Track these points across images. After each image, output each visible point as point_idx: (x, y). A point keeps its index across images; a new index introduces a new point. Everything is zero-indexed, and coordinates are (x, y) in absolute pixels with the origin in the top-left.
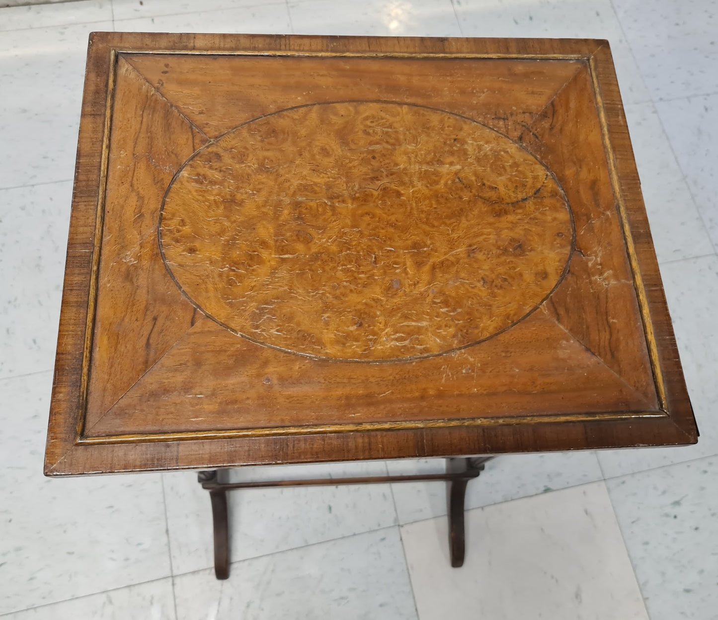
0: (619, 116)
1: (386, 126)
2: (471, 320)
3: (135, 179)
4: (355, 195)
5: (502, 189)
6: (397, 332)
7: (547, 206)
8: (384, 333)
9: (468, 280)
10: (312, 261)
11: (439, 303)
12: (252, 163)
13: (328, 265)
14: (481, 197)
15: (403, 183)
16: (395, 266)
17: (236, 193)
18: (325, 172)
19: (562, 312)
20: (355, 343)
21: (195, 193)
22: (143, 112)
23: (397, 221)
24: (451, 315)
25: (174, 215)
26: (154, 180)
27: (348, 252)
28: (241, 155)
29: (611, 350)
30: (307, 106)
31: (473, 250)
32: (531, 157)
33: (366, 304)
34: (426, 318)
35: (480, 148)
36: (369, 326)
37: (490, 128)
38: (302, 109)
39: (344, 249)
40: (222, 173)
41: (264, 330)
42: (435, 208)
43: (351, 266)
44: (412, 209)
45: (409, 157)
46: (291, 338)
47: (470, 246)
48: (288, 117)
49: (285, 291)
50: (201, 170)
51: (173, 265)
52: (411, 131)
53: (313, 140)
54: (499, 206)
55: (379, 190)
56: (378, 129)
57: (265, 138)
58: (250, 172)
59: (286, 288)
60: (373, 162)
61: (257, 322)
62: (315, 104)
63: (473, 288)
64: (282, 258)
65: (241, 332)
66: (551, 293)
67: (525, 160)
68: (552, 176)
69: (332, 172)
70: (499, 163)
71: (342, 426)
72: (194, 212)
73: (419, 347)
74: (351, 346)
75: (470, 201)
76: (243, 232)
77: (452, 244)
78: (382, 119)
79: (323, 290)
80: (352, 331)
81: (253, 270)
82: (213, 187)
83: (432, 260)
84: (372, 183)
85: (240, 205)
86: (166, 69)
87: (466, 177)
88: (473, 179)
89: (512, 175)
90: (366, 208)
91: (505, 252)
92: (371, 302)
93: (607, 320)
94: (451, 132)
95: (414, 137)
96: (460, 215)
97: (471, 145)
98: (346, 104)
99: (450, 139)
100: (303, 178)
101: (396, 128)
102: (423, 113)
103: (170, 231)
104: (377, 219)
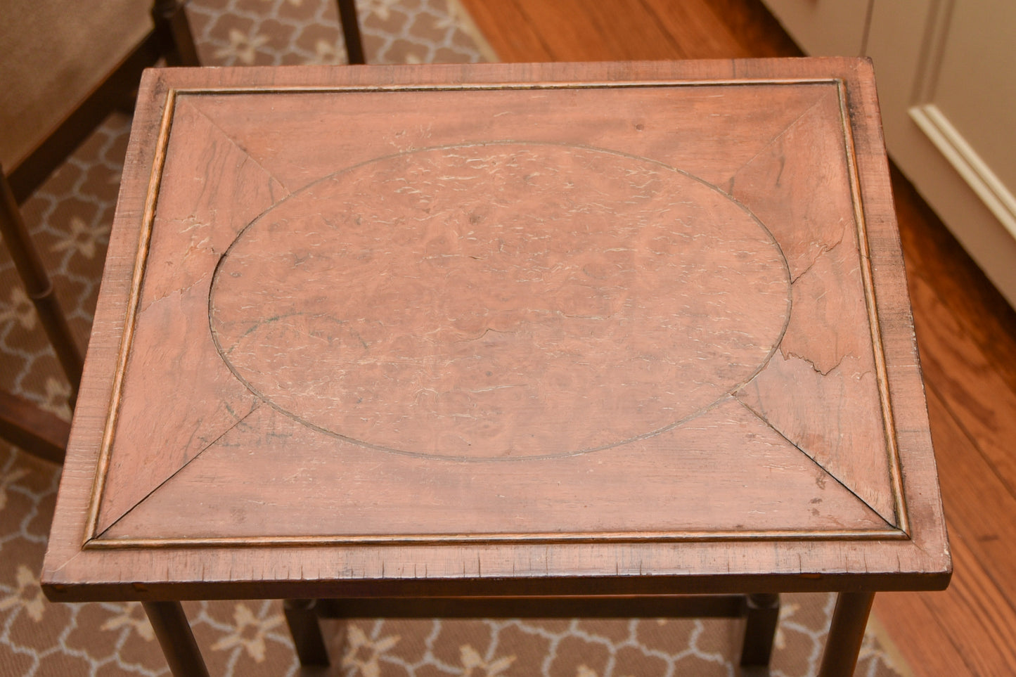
1: (466, 421)
2: (384, 181)
3: (833, 340)
4: (521, 323)
5: (304, 333)
6: (481, 169)
7: (244, 311)
8: (497, 169)
9: (379, 223)
10: (585, 244)
11: (422, 199)
12: (671, 363)
13: (564, 240)
14: (337, 321)
15: (449, 339)
16: (475, 239)
17: (690, 324)
18: (563, 353)
19: (263, 188)
20: (534, 160)
21: (747, 323)
23: (465, 291)
24: (410, 186)
25: (773, 298)
26: (806, 340)
27: (536, 255)
28: (686, 376)
29: (214, 150)
30: (588, 451)
32: (246, 377)
33: (517, 198)
34: (442, 184)
35: (324, 391)
36: (515, 176)
37: (299, 421)
38: (595, 446)
39: (541, 258)
40: (712, 351)
41: (646, 173)
45: (436, 376)
46: (612, 165)
47: (367, 262)
48: (617, 433)
49: (619, 212)
50: (744, 354)
51: (765, 239)
52: (427, 413)
53: (579, 399)
54: (314, 310)
55: (486, 330)
56: (477, 416)
57: (651, 400)
58: (672, 353)
59: (618, 215)
60: (490, 367)
61: (653, 181)
62: (576, 453)
63: (375, 214)
64: (624, 247)
65: (673, 172)
66: (272, 208)
67: (257, 374)
68: (221, 352)
70: (298, 369)
73: (455, 156)
74: (539, 157)
75: (355, 317)
76: (677, 277)
78: (469, 433)
79: (570, 213)
80: (537, 171)
81: (661, 234)
82: (722, 332)
83: (423, 245)
84: (496, 339)
85: (684, 310)
86: (816, 507)
87: (354, 348)
88: (343, 346)
89: (284, 351)
90: (507, 306)
91: (321, 254)
92: (509, 200)
93: (207, 180)
94: (363, 413)
95: (423, 406)
96: (373, 299)
97: (337, 394)
98: (526, 454)
99: (367, 402)
100: (595, 345)
101: (449, 417)
102: (403, 442)
103: (774, 278)
104: (493, 293)
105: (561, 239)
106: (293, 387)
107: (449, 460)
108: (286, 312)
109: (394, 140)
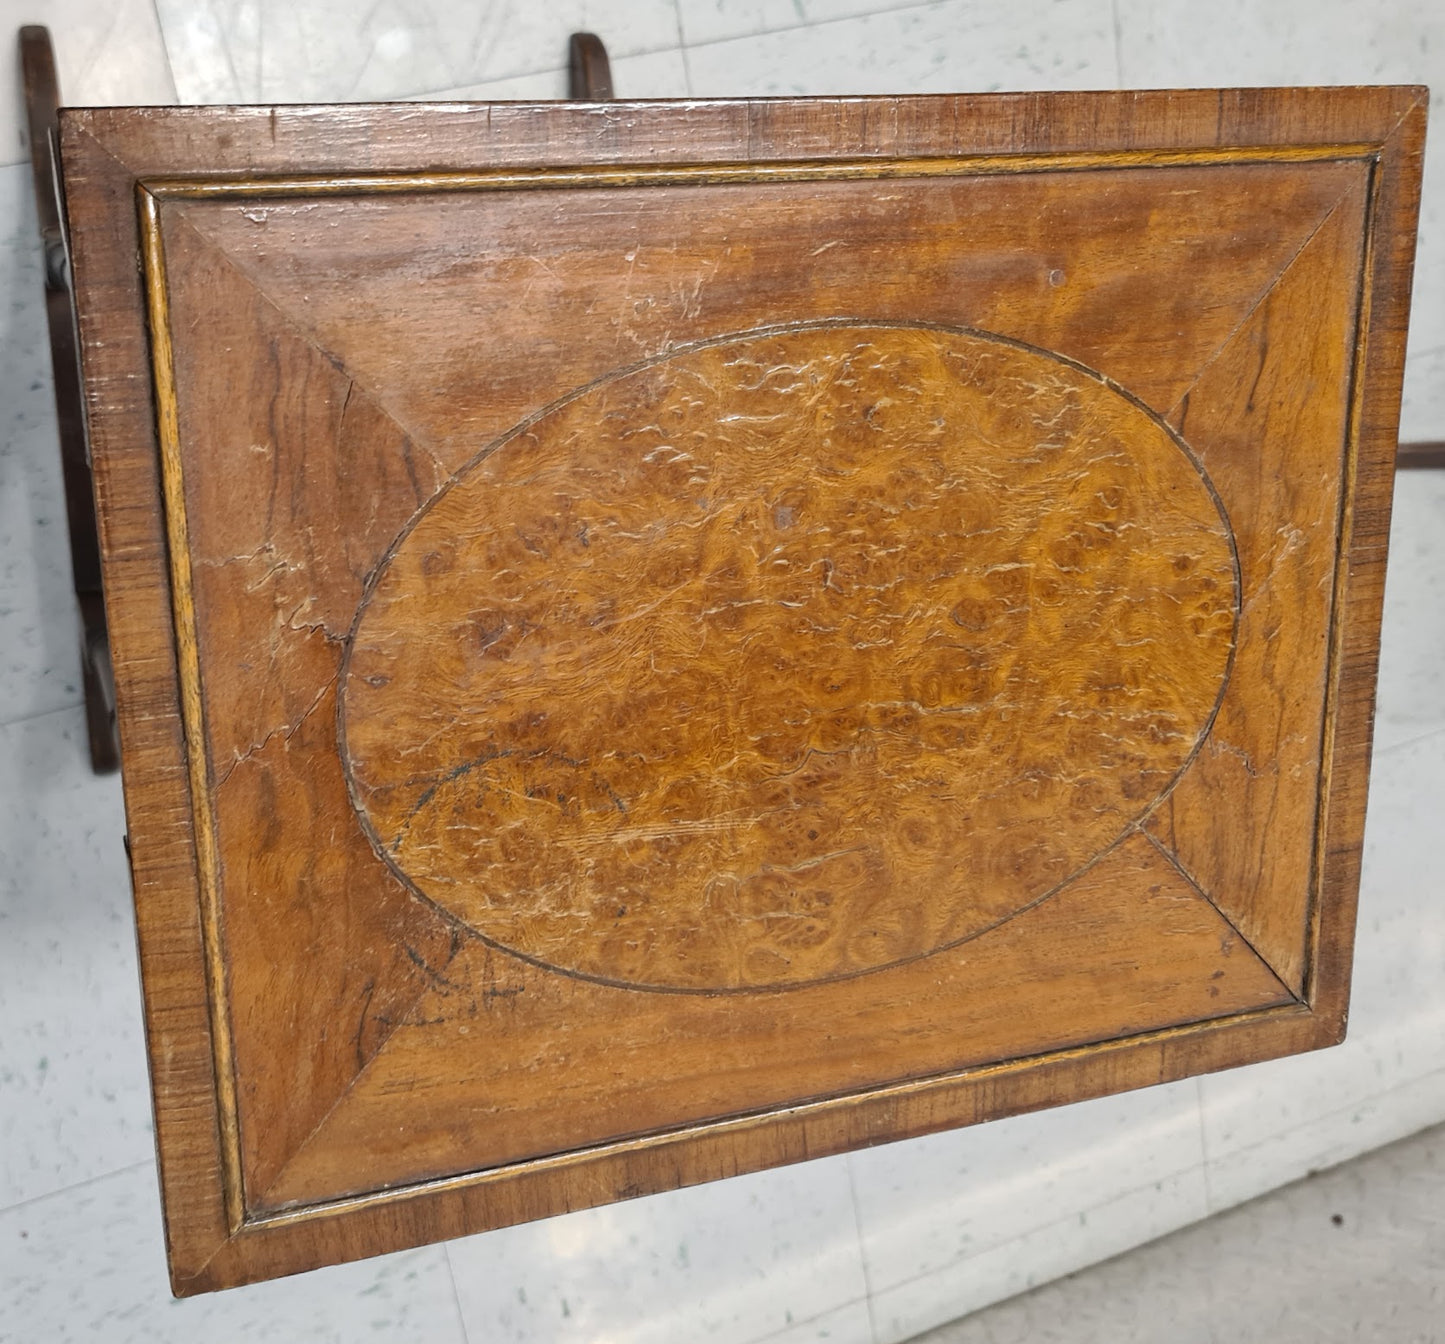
0: (174, 1061)
1: (782, 924)
2: (622, 434)
3: (1277, 715)
4: (860, 733)
5: (518, 794)
6: (791, 397)
7: (406, 760)
8: (820, 394)
9: (622, 539)
10: (958, 560)
11: (693, 474)
12: (1065, 783)
13: (927, 553)
14: (570, 762)
15: (751, 776)
16: (785, 562)
17: (1098, 707)
18: (919, 783)
19: (396, 466)
20: (882, 367)
21: (1174, 697)
22: (1260, 874)
23: (772, 678)
24: (668, 444)
25: (1213, 643)
26: (1244, 718)
27: (882, 589)
28: (1084, 801)
29: (278, 368)
30: (949, 947)
31: (601, 619)
32: (434, 894)
33: (852, 462)
34: (726, 434)
35: (564, 902)
36: (849, 409)
37: (530, 960)
38: (958, 936)
39: (890, 596)
40: (1121, 753)
41: (1059, 390)
42: (683, 720)
43: (878, 554)
44: (737, 714)
45: (735, 850)
46: (1008, 374)
47: (608, 629)
48: (988, 911)
49: (1013, 484)
50: (1162, 752)
51: (1217, 528)
52: (724, 919)
53: (939, 862)
54: (529, 743)
55: (807, 752)
56: (798, 913)
57: (1035, 849)
58: (1069, 762)
59: (1011, 491)
60: (814, 823)
61: (1070, 409)
62: (932, 952)
63: (612, 518)
64: (1017, 562)
65: (1102, 386)
66: (420, 517)
67: (450, 885)
68: (382, 848)
69: (904, 786)
70: (518, 865)
71: (921, 171)
72: (1177, 652)
73: (746, 363)
74: (890, 359)
75: (598, 751)
76: (1089, 617)
77: (649, 631)
78: (787, 942)
79: (938, 491)
80: (887, 394)
81: (1072, 529)
82: (1139, 716)
83: (700, 584)
84: (822, 769)
85: (1092, 680)
86: (1217, 984)
87: (603, 814)
88: (586, 812)
89: (488, 835)
90: (838, 702)
91: (525, 620)
92: (841, 468)
93: (278, 450)
94: (629, 933)
95: (718, 906)
96: (626, 710)
97: (584, 904)
98: (865, 966)
99: (633, 913)
100: (964, 762)
101: (757, 921)
102: (692, 973)
103: (1219, 605)
104: (816, 677)
105: (922, 552)
106: (513, 901)
107: (760, 993)
108: (481, 753)
109: (633, 325)
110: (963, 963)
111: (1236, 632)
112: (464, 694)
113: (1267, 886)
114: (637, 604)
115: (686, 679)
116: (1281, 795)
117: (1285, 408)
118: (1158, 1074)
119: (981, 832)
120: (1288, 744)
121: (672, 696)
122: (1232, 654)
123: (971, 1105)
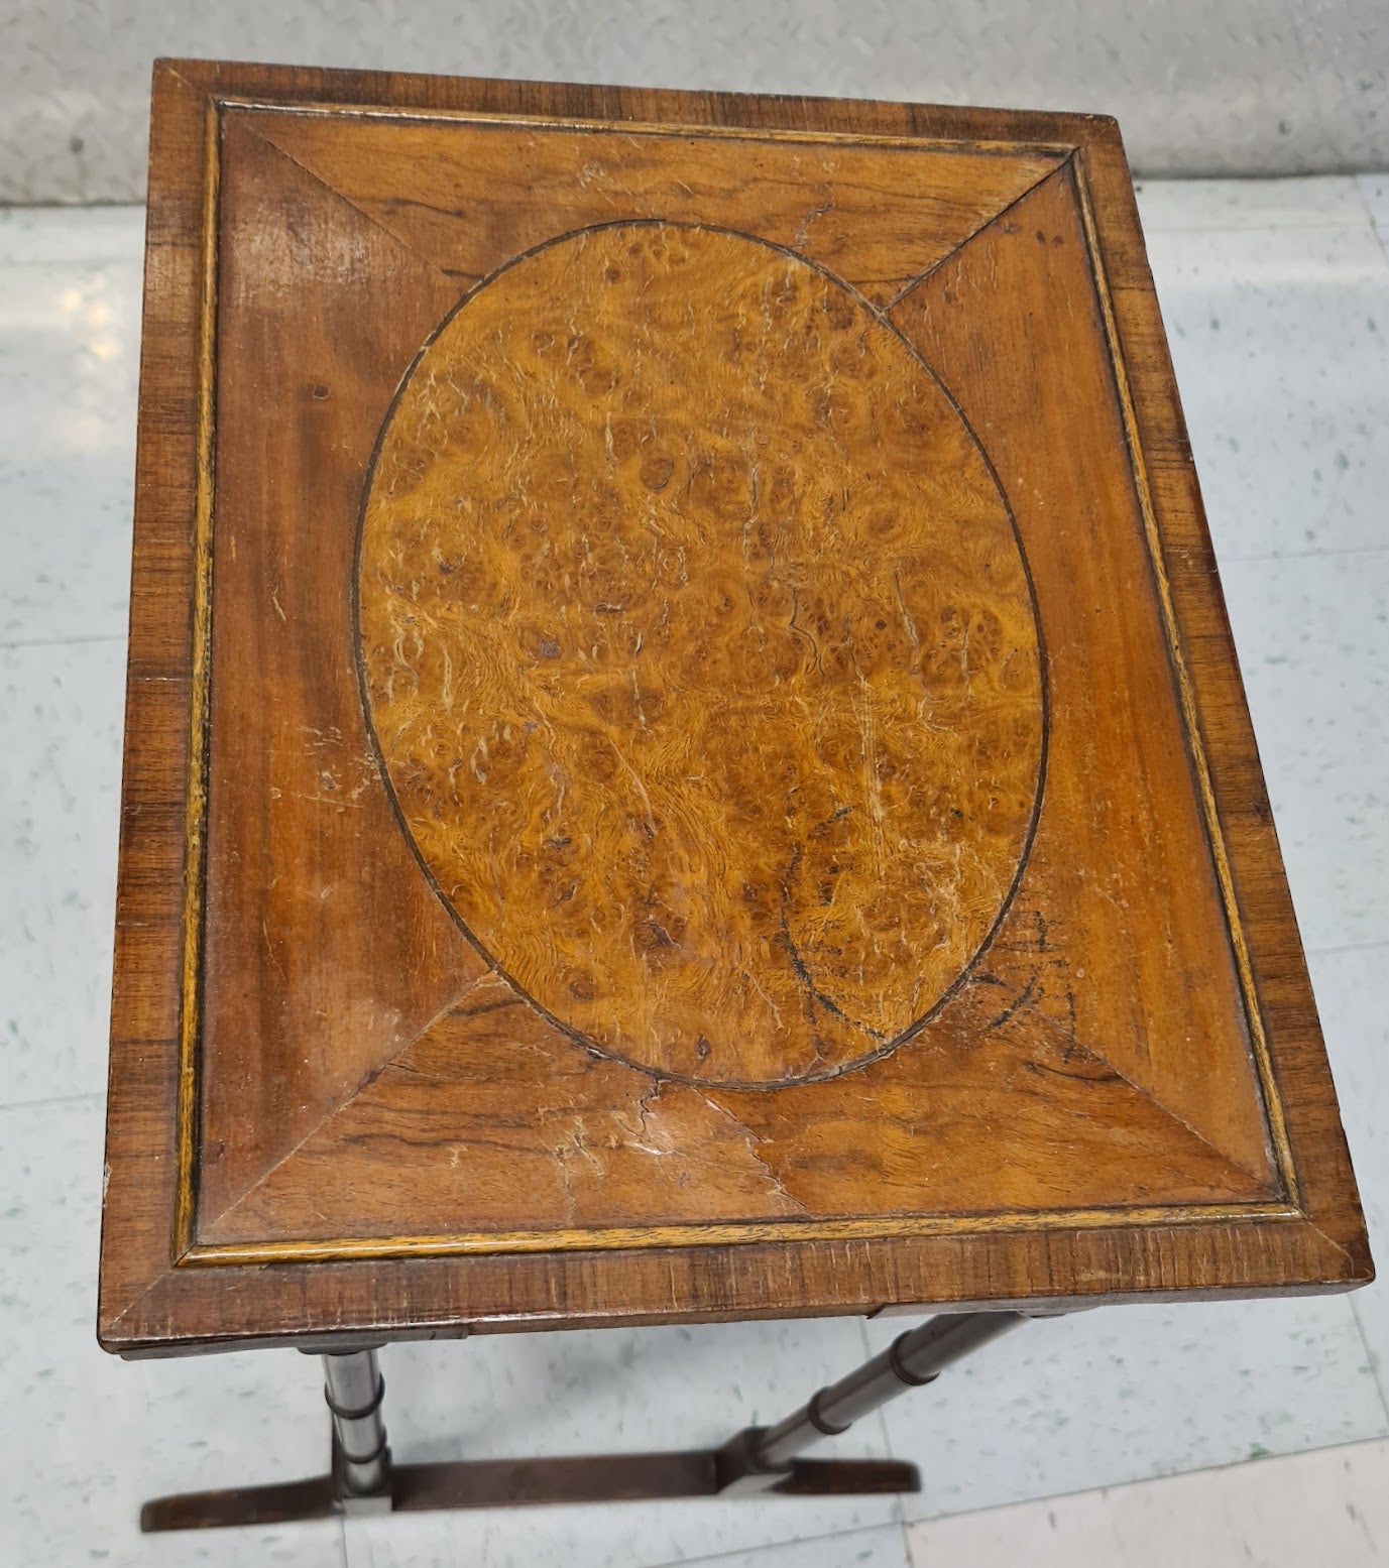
0: (1108, 1269)
1: (975, 657)
2: (456, 804)
3: (770, 185)
4: (776, 579)
5: (830, 913)
6: (426, 641)
7: (787, 1023)
8: (426, 615)
9: (564, 806)
10: (600, 484)
11: (501, 736)
12: (833, 383)
13: (592, 515)
14: (797, 859)
15: (817, 684)
16: (595, 649)
17: (757, 352)
18: (829, 523)
19: (479, 1024)
20: (401, 556)
21: (749, 281)
22: (935, 199)
23: (714, 663)
24: (469, 759)
25: (696, 246)
26: (774, 215)
27: (627, 557)
28: (854, 365)
29: (371, 1136)
30: (1004, 495)
31: (647, 827)
32: (932, 1000)
33: (494, 586)
34: (461, 705)
35: (945, 871)
36: (442, 587)
37: (1007, 904)
38: (993, 486)
39: (634, 550)
40: (804, 330)
41: (433, 390)
42: (756, 750)
43: (590, 561)
44: (750, 698)
45: (894, 701)
46: (415, 438)
47: (657, 821)
48: (967, 456)
49: (526, 433)
50: (805, 291)
51: (577, 243)
52: (968, 713)
53: (913, 503)
54: (774, 901)
55: (794, 630)
56: (962, 641)
57: (903, 412)
58: (813, 380)
59: (533, 435)
60: (868, 624)
61: (452, 380)
62: (1010, 511)
63: (543, 815)
64: (604, 429)
65: (430, 351)
66: (533, 1002)
67: (922, 982)
68: (881, 1050)
70: (904, 914)
71: (208, 519)
72: (703, 280)
73: (390, 684)
74: (393, 547)
75: (784, 832)
76: (663, 362)
77: (661, 781)
78: (994, 651)
79: (529, 505)
80: (428, 552)
81: (573, 377)
82: (767, 314)
83: (613, 731)
84: (812, 616)
85: (729, 358)
86: (1049, 238)
87: (852, 830)
88: (849, 847)
89: (871, 942)
90: (742, 600)
91: (646, 902)
92: (501, 597)
93: (457, 1140)
94: (980, 807)
95: (954, 719)
96: (741, 805)
97: (947, 850)
98: (1022, 575)
99: (958, 801)
100: (810, 479)
101: (971, 681)
102: (1025, 745)
103: (656, 241)
104: (715, 621)
105: (591, 518)
106: (942, 921)
107: (1047, 678)
108: (783, 946)
109: (344, 792)
110: (1020, 481)
111: (684, 224)
112: (720, 964)
113: (947, 192)
114: (632, 792)
115: (712, 745)
116: (853, 179)
117: (462, 181)
118: (1145, 293)
119: (881, 465)
120: (801, 174)
121: (729, 759)
122: (707, 228)
123: (1174, 473)
